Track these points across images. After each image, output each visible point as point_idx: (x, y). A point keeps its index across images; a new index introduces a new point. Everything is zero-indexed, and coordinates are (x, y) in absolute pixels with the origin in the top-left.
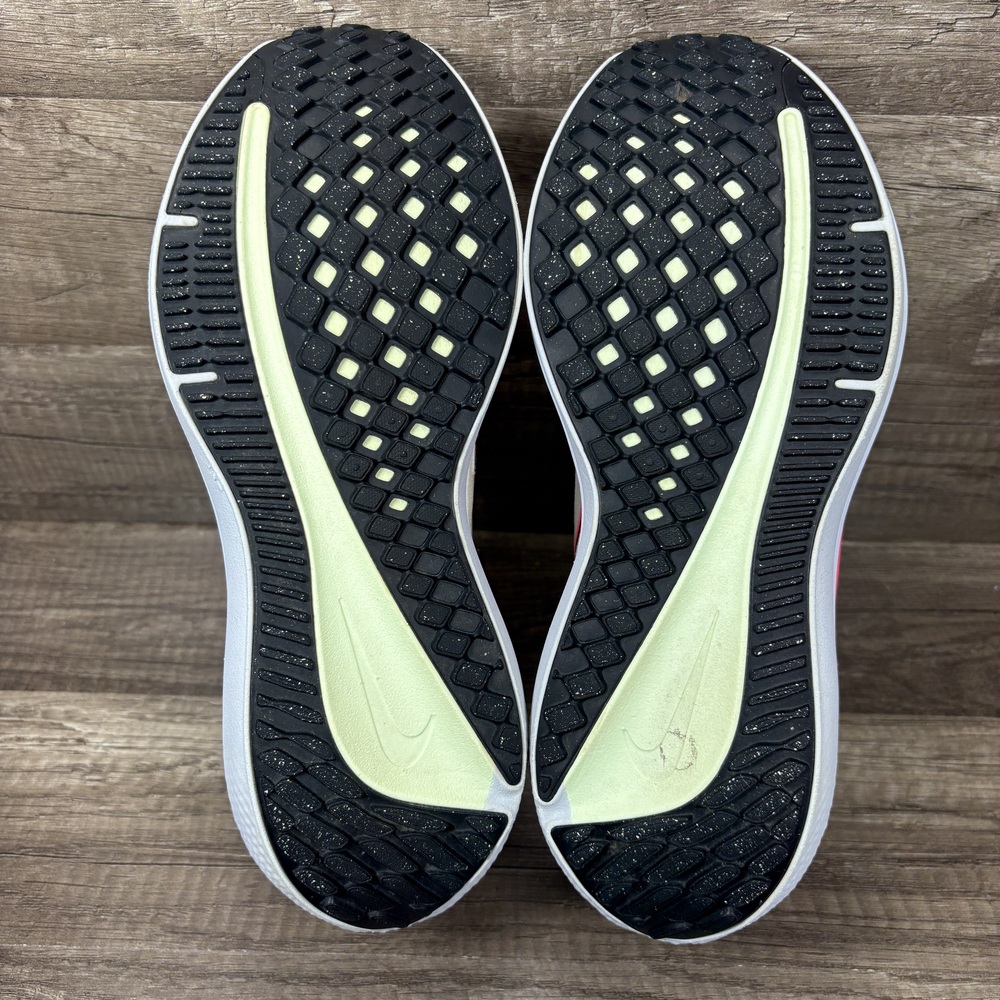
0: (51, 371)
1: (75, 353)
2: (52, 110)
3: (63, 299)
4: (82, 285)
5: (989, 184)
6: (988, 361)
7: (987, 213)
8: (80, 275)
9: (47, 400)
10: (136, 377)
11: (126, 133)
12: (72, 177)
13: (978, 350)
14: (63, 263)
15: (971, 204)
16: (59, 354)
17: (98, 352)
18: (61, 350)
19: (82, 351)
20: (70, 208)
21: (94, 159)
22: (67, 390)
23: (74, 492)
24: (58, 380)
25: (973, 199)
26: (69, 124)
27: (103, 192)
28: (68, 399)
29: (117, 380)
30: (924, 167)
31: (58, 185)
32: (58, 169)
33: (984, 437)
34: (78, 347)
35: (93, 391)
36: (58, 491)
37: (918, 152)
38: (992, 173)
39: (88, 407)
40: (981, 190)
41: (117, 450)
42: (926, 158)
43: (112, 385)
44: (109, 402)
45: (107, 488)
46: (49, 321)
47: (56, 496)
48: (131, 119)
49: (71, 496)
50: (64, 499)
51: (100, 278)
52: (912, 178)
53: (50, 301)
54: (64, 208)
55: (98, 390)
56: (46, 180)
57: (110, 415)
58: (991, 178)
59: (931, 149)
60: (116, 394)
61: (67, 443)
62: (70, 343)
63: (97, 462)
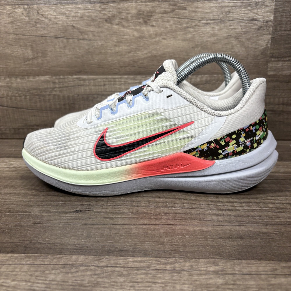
0: (24, 85)
1: (31, 79)
2: (36, 8)
3: (31, 62)
4: (36, 58)
5: (260, 18)
6: (272, 73)
7: (261, 27)
8: (36, 54)
9: (22, 95)
10: (46, 86)
11: (52, 13)
12: (38, 26)
13: (268, 70)
14: (32, 51)
15: (257, 25)
16: (27, 79)
17: (37, 78)
18: (28, 78)
19: (33, 78)
20: (36, 35)
21: (44, 21)
22: (28, 91)
23: (24, 128)
24: (26, 88)
25: (257, 23)
26: (39, 11)
27: (44, 30)
28: (27, 94)
29: (41, 87)
30: (243, 14)
31: (34, 28)
32: (35, 24)
33: (277, 99)
34: (32, 77)
35: (34, 91)
36: (20, 127)
37: (240, 10)
38: (260, 16)
39: (33, 97)
40: (258, 20)
41: (38, 112)
42: (243, 12)
43: (39, 89)
44: (38, 95)
45: (33, 126)
46: (26, 69)
47: (19, 129)
48: (54, 10)
49: (23, 129)
50: (21, 130)
51: (41, 55)
52: (240, 18)
53: (27, 63)
54: (35, 35)
55: (36, 91)
56: (32, 27)
57: (38, 99)
58: (260, 17)
59: (243, 9)
60: (40, 92)
61: (25, 110)
62: (30, 76)
63: (32, 116)
